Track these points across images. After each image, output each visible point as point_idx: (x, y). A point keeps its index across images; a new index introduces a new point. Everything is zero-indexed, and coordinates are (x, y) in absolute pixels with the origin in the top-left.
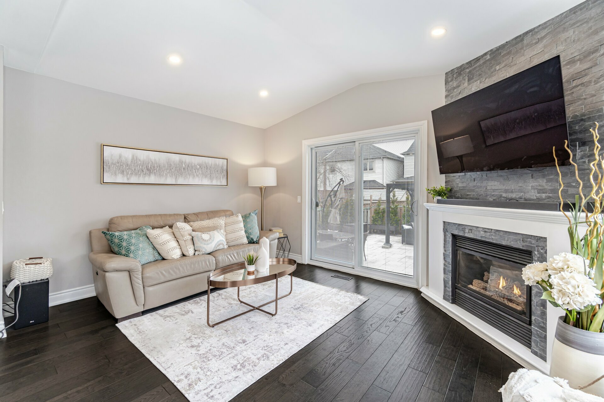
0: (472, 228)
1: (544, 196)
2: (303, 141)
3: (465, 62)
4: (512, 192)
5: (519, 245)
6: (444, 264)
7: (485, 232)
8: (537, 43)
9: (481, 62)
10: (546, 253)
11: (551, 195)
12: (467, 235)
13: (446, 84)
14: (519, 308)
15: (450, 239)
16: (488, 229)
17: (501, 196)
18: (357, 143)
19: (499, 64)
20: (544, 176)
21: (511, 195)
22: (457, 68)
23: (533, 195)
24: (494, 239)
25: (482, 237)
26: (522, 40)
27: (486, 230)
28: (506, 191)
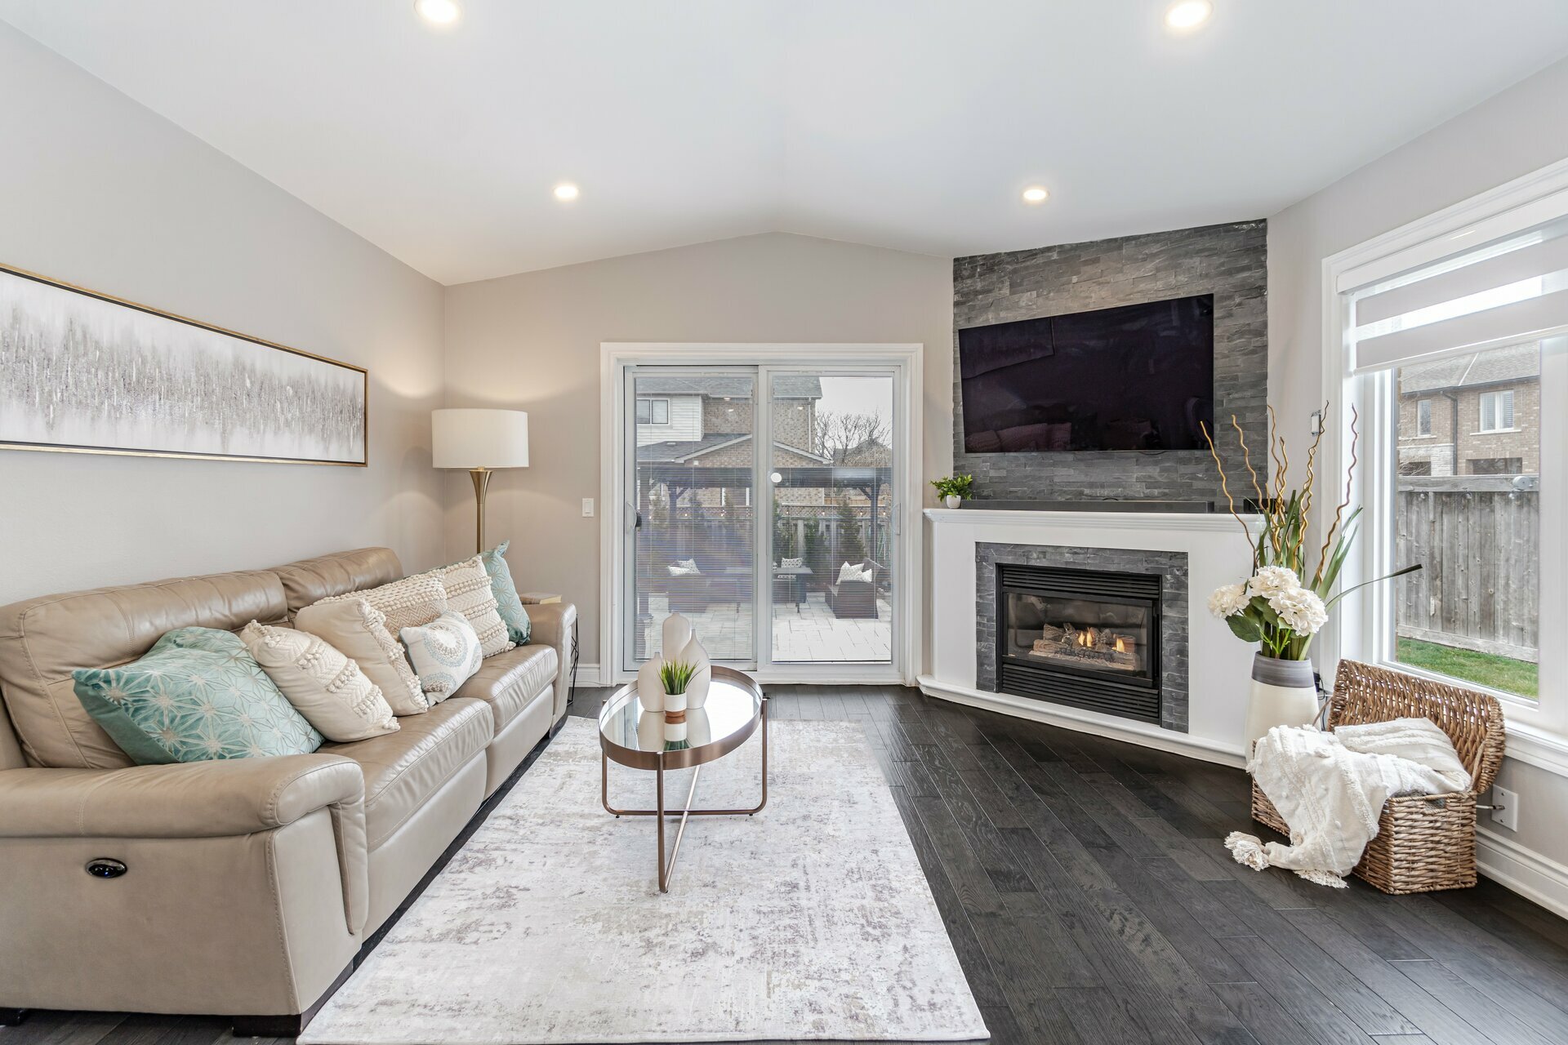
0: (1043, 550)
1: (1156, 492)
2: (603, 345)
3: (1003, 251)
4: (1102, 486)
5: (1141, 568)
6: (978, 624)
7: (1076, 553)
8: (1144, 260)
9: (1040, 260)
10: (1186, 574)
11: (1167, 491)
12: (1033, 563)
13: (955, 280)
14: (1131, 668)
15: (991, 574)
16: (1081, 548)
17: (1081, 493)
18: (762, 371)
19: (1077, 273)
20: (1156, 463)
21: (1098, 492)
22: (985, 257)
23: (1139, 491)
24: (1092, 565)
25: (1067, 563)
26: (1120, 248)
27: (1074, 551)
28: (1092, 485)
